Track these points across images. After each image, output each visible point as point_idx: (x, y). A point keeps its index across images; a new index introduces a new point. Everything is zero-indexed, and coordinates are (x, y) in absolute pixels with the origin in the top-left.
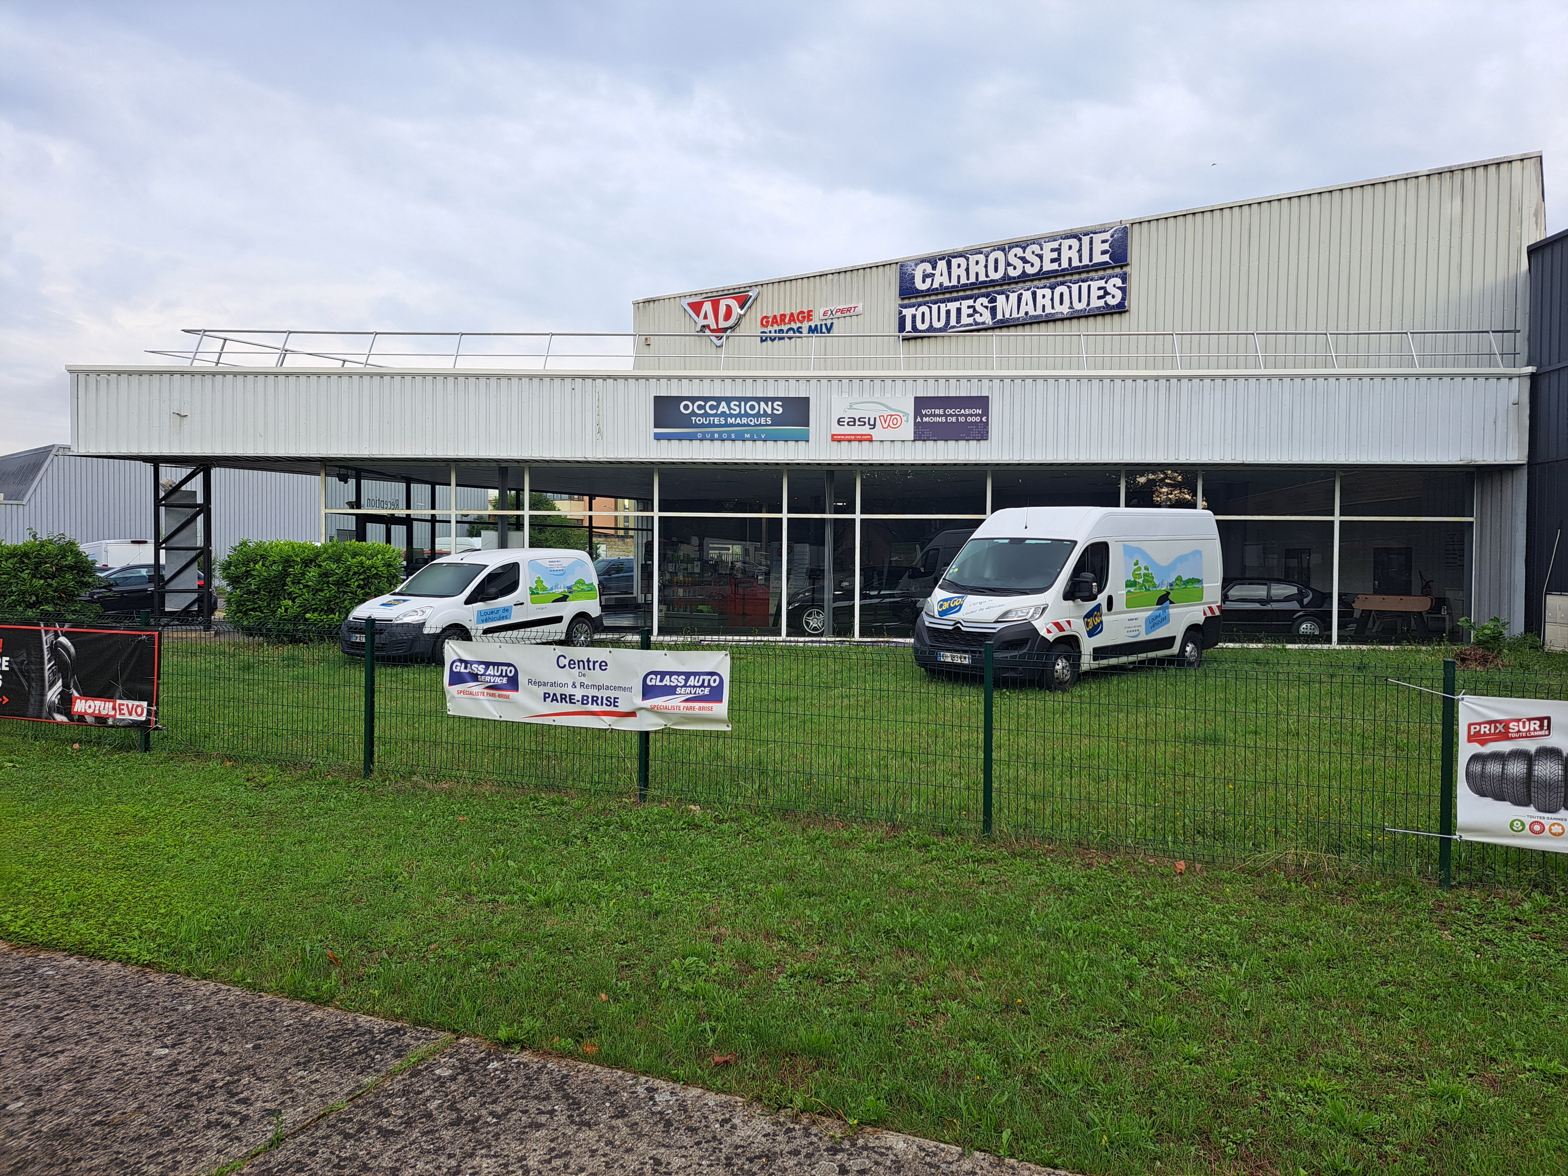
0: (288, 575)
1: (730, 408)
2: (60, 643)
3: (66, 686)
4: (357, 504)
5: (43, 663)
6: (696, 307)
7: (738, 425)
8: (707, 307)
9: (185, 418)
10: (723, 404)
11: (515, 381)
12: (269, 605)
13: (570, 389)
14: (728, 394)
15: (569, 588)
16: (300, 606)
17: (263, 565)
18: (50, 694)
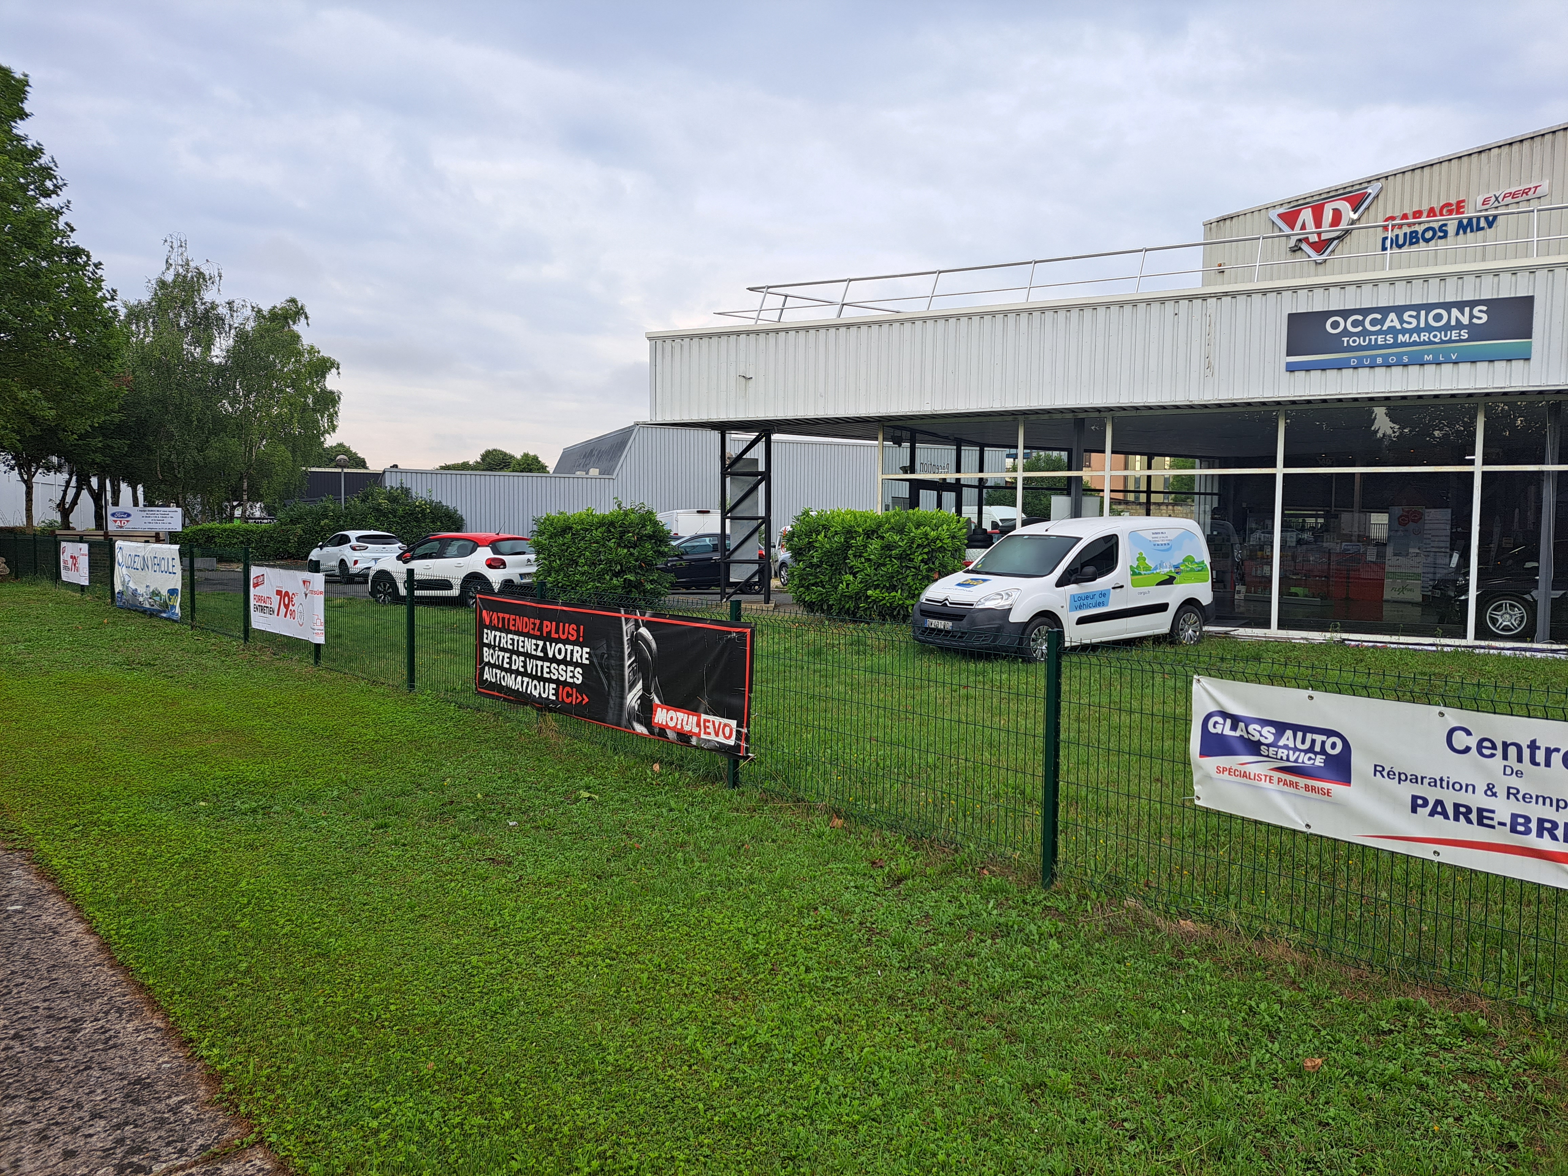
0: (850, 547)
1: (1402, 321)
2: (641, 634)
3: (646, 689)
4: (912, 469)
5: (623, 659)
6: (1290, 218)
7: (1415, 344)
8: (1306, 215)
9: (750, 381)
10: (1392, 316)
11: (1101, 311)
12: (831, 579)
13: (1172, 314)
14: (1400, 302)
15: (1176, 567)
16: (861, 582)
17: (825, 536)
18: (629, 697)
